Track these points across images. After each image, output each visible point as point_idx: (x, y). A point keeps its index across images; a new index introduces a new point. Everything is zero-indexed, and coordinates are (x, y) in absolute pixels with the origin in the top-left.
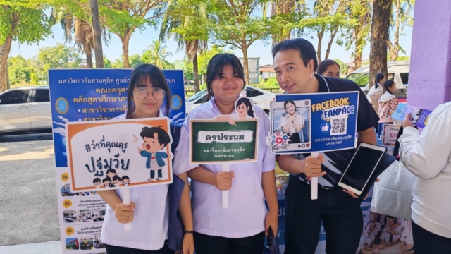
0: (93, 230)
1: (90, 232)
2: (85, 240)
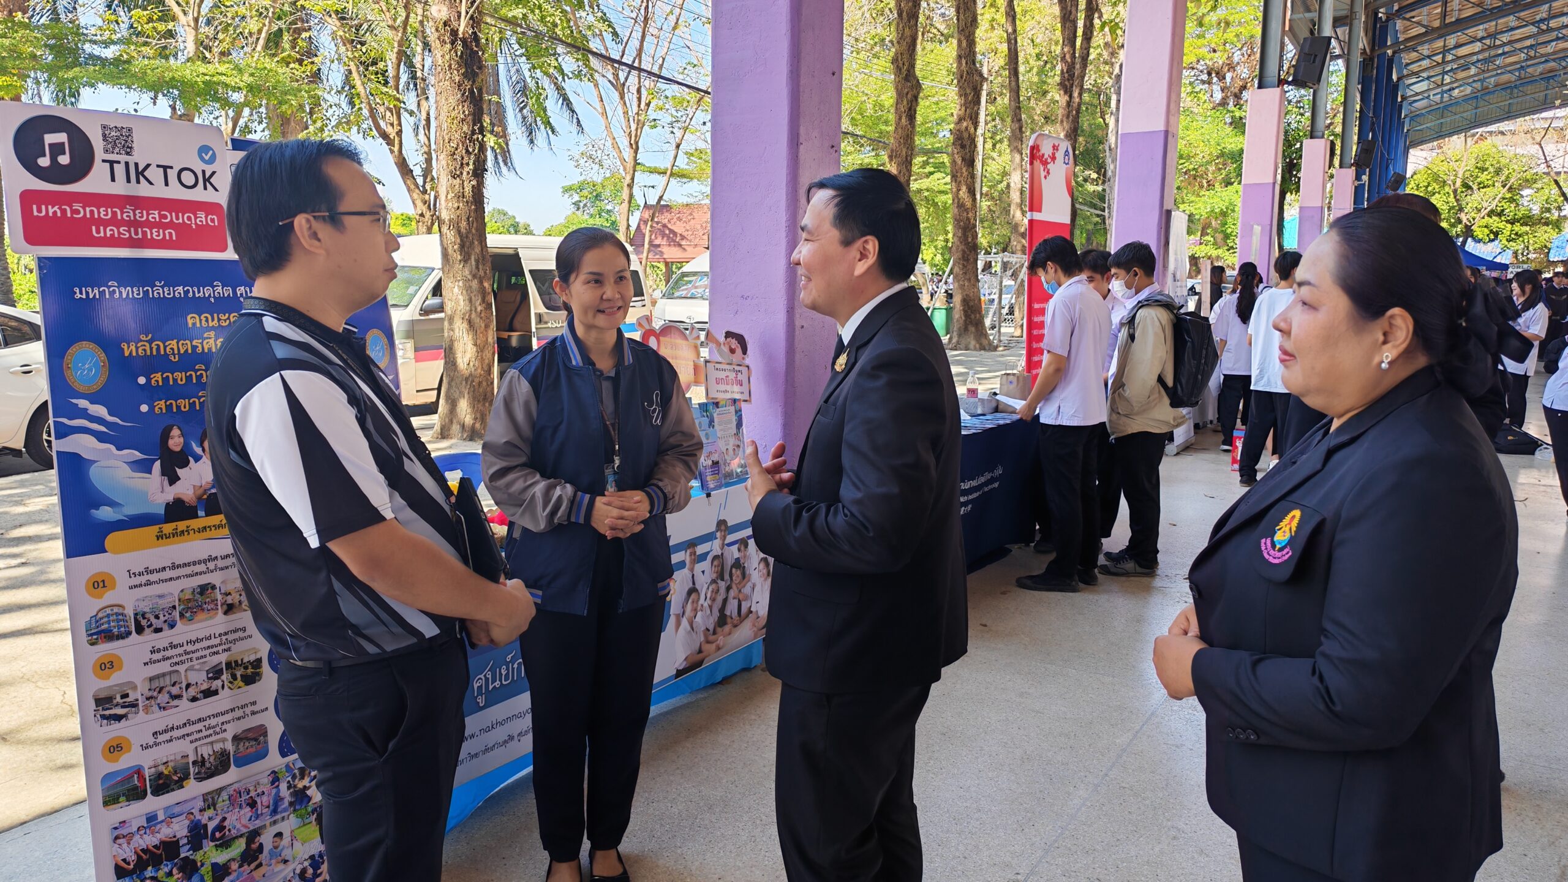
0: (187, 730)
1: (179, 738)
2: (164, 764)
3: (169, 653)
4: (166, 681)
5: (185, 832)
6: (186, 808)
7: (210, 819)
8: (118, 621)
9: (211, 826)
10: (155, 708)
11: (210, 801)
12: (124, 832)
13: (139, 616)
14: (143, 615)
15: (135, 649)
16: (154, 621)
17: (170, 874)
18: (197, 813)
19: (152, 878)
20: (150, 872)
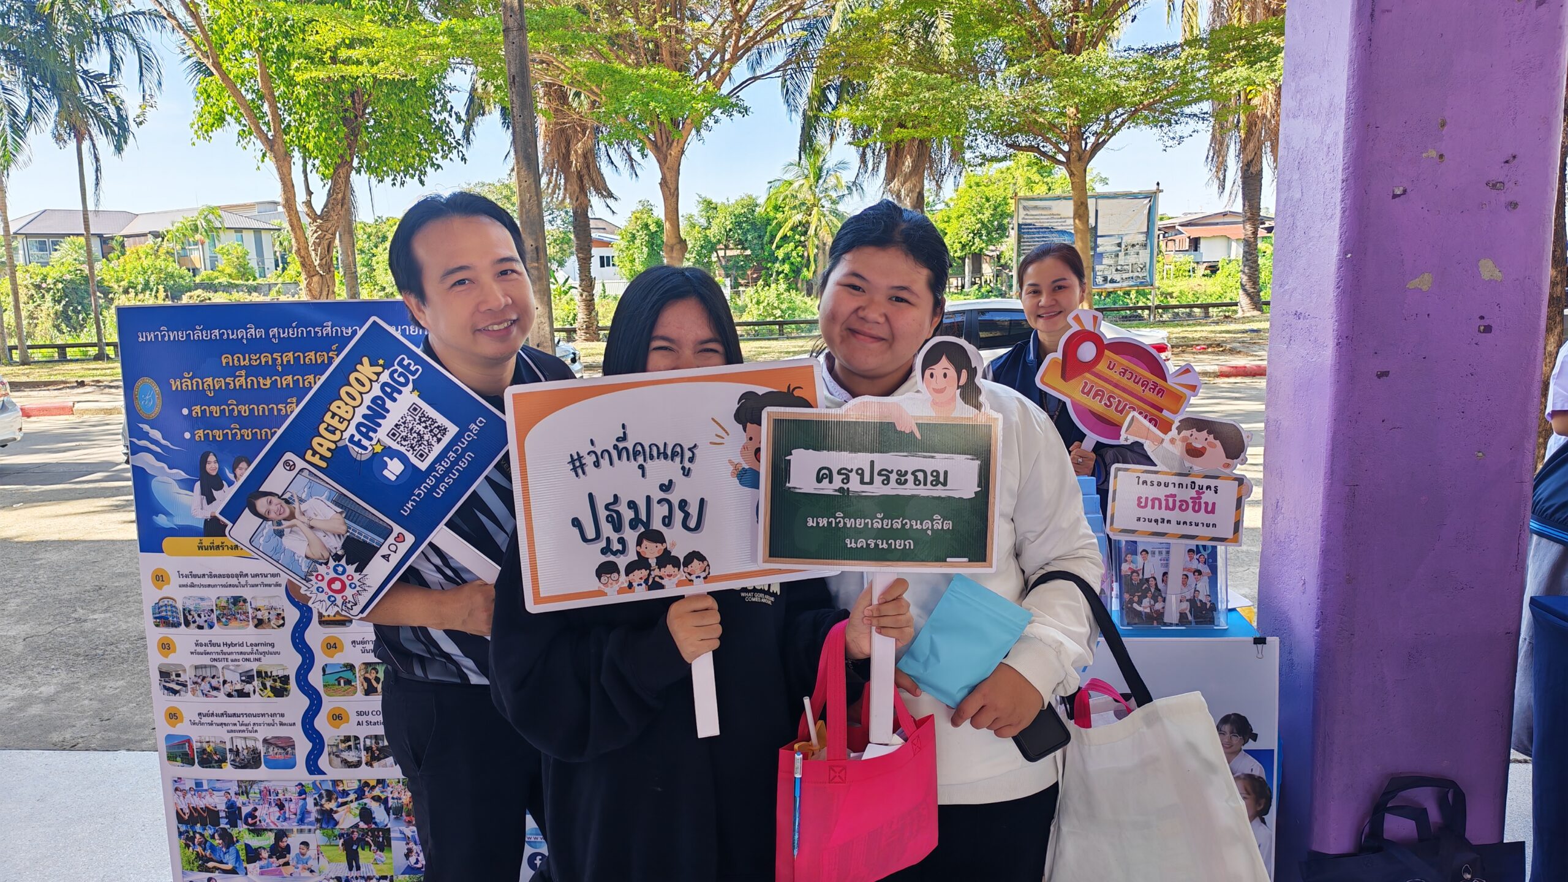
0: (225, 720)
1: (218, 725)
2: (208, 742)
3: (209, 649)
4: (207, 673)
5: (223, 807)
7: (244, 804)
8: (173, 611)
9: (245, 810)
10: (200, 693)
11: (245, 788)
12: (182, 787)
13: (187, 612)
14: (189, 611)
15: (184, 638)
16: (197, 619)
17: (213, 837)
18: (233, 794)
19: (201, 834)
20: (198, 827)
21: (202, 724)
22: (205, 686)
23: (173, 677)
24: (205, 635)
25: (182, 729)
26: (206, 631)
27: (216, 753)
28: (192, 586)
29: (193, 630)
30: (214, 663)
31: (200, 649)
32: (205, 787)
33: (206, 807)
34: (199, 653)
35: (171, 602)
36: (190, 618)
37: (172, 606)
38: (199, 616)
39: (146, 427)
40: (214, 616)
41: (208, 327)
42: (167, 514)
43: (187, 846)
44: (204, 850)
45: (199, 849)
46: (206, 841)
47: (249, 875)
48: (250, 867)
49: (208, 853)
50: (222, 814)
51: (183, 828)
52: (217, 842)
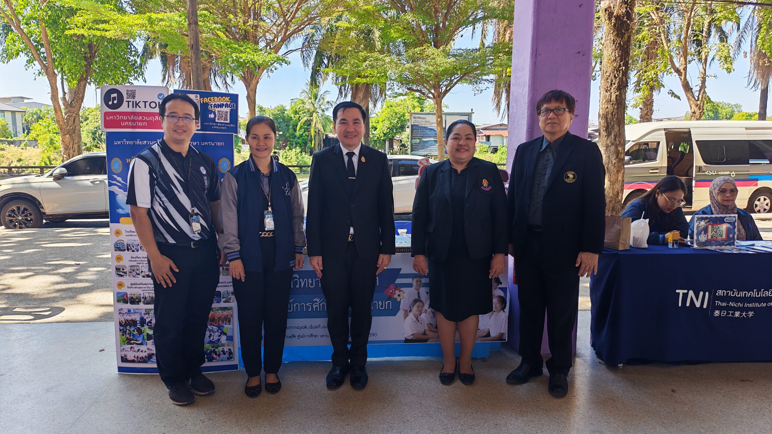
0: (141, 286)
1: (138, 288)
2: (134, 294)
3: (136, 259)
4: (135, 268)
5: (139, 319)
6: (140, 311)
7: (147, 318)
8: (122, 245)
9: (147, 320)
10: (132, 276)
11: (148, 312)
12: (122, 312)
13: (128, 245)
14: (129, 245)
15: (126, 255)
16: (132, 248)
17: (134, 331)
18: (143, 314)
19: (129, 330)
20: (128, 328)
21: (131, 288)
22: (134, 273)
23: (121, 270)
24: (135, 254)
25: (124, 290)
26: (136, 252)
27: (137, 299)
28: (131, 235)
29: (130, 252)
30: (138, 265)
31: (132, 259)
32: (132, 312)
33: (132, 320)
34: (132, 261)
35: (122, 242)
36: (129, 247)
37: (122, 243)
38: (133, 247)
39: (115, 176)
40: (139, 247)
41: (142, 140)
42: (122, 209)
43: (123, 335)
44: (130, 336)
45: (128, 336)
46: (131, 332)
47: (148, 345)
48: (148, 342)
49: (131, 337)
50: (138, 322)
51: (122, 328)
52: (136, 333)
